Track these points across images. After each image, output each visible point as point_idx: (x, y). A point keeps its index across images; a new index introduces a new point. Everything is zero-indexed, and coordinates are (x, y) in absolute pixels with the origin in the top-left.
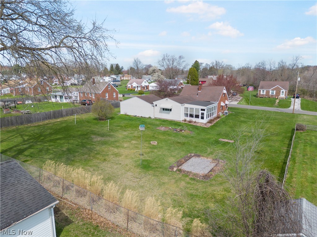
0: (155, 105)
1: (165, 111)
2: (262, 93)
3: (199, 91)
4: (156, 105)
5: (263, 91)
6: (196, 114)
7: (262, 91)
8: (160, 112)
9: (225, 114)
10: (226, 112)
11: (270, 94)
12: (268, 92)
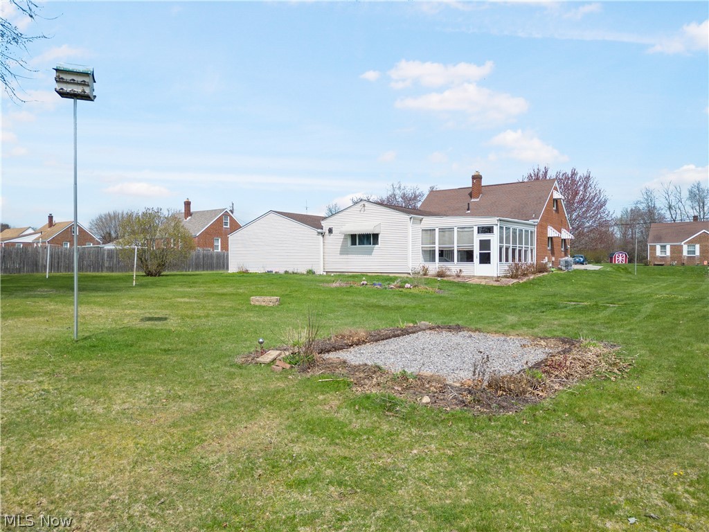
0: (326, 230)
1: (358, 246)
2: (658, 253)
3: (473, 200)
4: (330, 231)
5: (663, 247)
6: (461, 249)
7: (658, 247)
8: (344, 251)
9: (563, 268)
10: (566, 262)
11: (685, 253)
12: (677, 250)
